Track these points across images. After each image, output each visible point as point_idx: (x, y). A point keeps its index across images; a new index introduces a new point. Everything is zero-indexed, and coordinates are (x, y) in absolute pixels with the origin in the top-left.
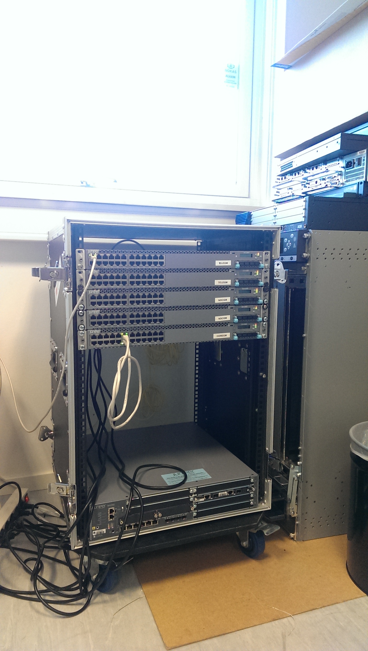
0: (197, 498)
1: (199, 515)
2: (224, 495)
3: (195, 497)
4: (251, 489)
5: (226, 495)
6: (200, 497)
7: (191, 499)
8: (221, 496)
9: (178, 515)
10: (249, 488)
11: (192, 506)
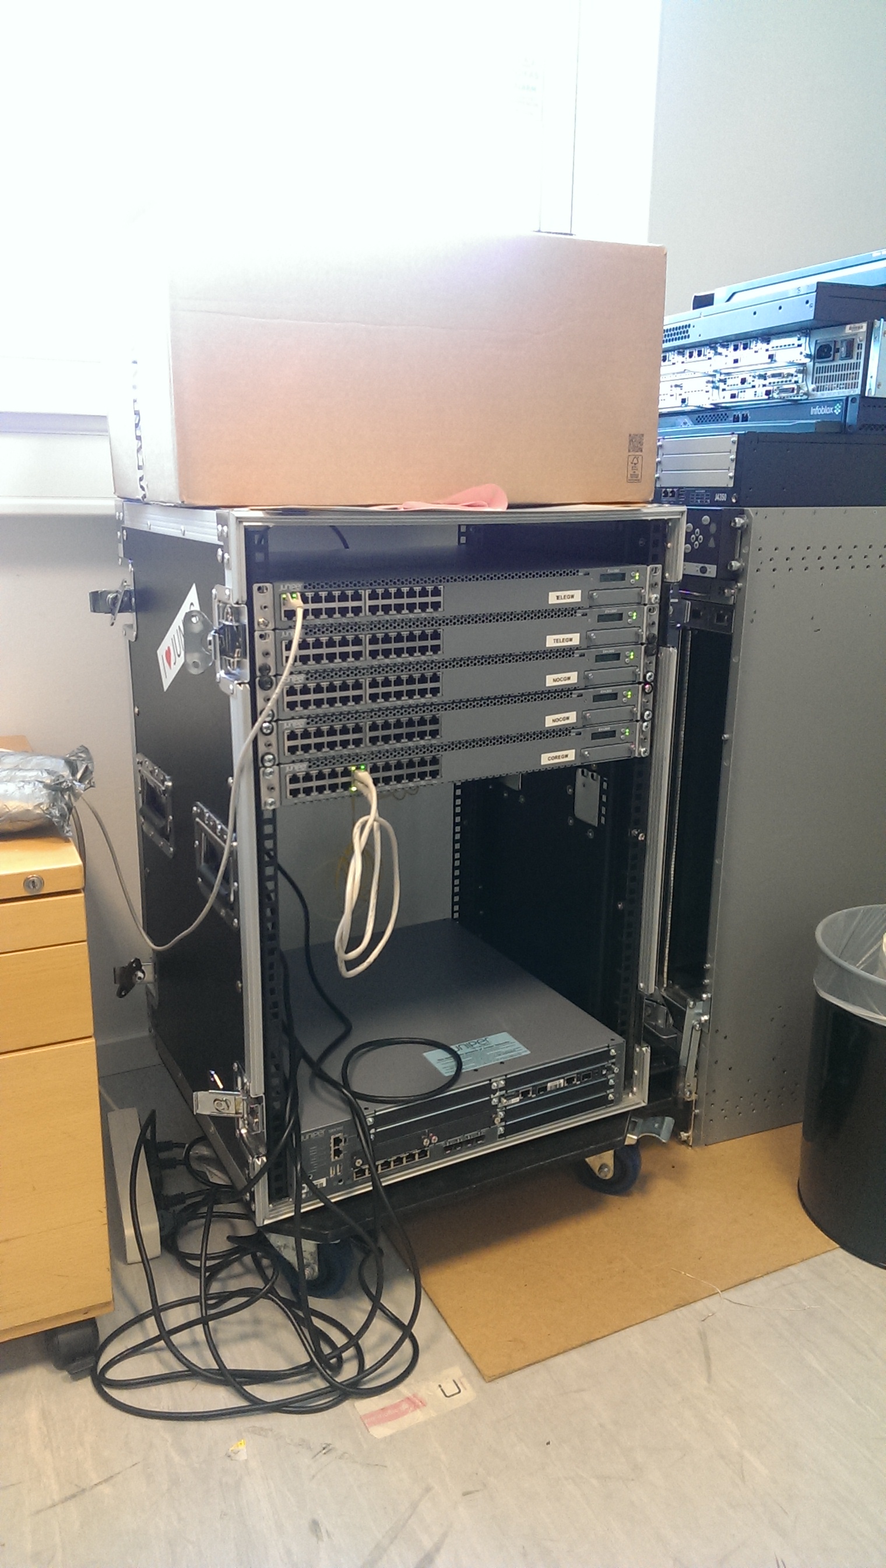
0: (505, 1098)
1: (510, 1131)
2: (558, 1087)
3: (503, 1096)
4: (609, 1069)
5: (562, 1086)
6: (512, 1095)
7: (495, 1101)
8: (553, 1088)
9: (469, 1136)
10: (606, 1068)
11: (496, 1113)
